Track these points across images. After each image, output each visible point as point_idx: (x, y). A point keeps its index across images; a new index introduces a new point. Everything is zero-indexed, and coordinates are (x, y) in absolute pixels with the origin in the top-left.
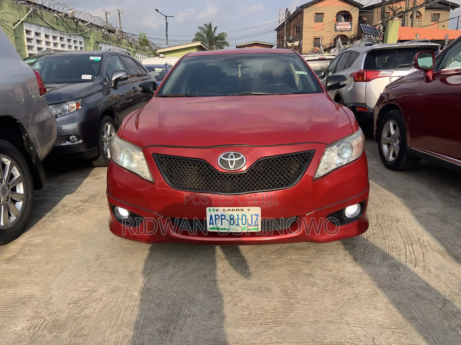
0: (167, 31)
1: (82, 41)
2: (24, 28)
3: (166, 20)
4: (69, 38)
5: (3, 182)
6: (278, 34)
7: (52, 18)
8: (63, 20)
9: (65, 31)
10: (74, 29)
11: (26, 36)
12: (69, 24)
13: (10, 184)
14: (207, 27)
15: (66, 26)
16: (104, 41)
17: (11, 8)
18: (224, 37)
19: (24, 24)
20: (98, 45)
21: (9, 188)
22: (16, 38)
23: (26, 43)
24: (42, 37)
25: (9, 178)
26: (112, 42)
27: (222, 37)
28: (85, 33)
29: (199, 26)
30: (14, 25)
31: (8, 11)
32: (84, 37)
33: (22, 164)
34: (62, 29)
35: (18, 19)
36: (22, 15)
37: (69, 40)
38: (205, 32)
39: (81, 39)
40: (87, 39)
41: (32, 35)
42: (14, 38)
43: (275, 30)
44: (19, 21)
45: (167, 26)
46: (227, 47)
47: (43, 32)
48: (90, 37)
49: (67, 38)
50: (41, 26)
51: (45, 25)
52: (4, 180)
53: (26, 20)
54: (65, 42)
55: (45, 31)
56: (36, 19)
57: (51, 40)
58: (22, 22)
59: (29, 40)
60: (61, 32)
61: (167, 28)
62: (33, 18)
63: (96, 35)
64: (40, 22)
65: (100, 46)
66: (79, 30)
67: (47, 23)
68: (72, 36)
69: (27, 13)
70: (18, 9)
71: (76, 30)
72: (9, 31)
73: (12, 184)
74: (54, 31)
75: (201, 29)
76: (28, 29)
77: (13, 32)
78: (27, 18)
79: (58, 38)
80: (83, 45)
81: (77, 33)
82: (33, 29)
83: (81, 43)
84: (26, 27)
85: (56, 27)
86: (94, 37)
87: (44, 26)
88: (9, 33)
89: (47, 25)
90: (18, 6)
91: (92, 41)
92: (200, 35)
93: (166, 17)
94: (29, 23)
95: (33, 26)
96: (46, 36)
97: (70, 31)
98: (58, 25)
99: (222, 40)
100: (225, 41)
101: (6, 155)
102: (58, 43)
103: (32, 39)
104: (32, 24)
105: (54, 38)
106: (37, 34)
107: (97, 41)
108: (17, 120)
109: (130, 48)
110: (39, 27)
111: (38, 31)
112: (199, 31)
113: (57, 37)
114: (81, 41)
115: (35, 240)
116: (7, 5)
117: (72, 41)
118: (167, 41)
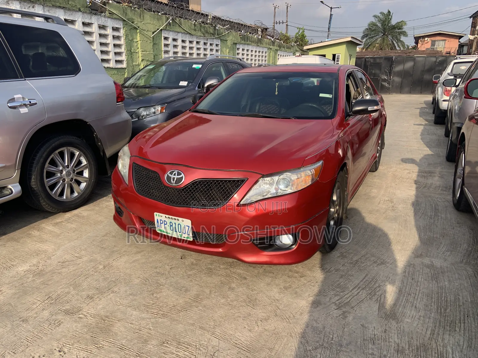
0: (330, 23)
1: (219, 43)
2: (163, 36)
3: (331, 12)
4: (206, 42)
5: (69, 167)
6: (472, 23)
7: (190, 24)
8: (201, 26)
9: (202, 35)
10: (211, 33)
11: (163, 42)
12: (207, 29)
13: (75, 169)
14: (383, 16)
15: (203, 30)
16: (243, 42)
17: (152, 19)
18: (402, 26)
19: (163, 32)
20: (236, 46)
21: (74, 173)
22: (154, 44)
23: (163, 49)
24: (179, 43)
25: (75, 165)
26: (251, 43)
27: (399, 26)
28: (223, 35)
29: (374, 14)
30: (153, 33)
31: (149, 21)
32: (221, 40)
33: (89, 156)
34: (199, 33)
35: (157, 28)
36: (161, 24)
37: (205, 44)
38: (380, 20)
39: (218, 42)
40: (223, 41)
41: (170, 41)
42: (152, 44)
43: (470, 17)
44: (158, 29)
45: (331, 18)
46: (405, 37)
47: (180, 37)
48: (228, 39)
49: (203, 41)
50: (178, 32)
51: (183, 31)
52: (71, 166)
53: (165, 28)
54: (201, 46)
55: (182, 37)
56: (174, 27)
57: (187, 44)
58: (161, 30)
59: (166, 45)
60: (197, 37)
61: (330, 20)
62: (172, 26)
63: (235, 37)
64: (179, 29)
65: (237, 47)
66: (216, 34)
67: (184, 30)
68: (209, 40)
69: (166, 22)
70: (158, 20)
71: (213, 34)
72: (149, 39)
73: (77, 170)
74: (192, 36)
75: (376, 17)
76: (166, 36)
77: (152, 40)
78: (165, 27)
79: (195, 43)
80: (219, 48)
81: (214, 36)
82: (171, 36)
83: (217, 45)
84: (164, 34)
85: (193, 32)
86: (232, 39)
87: (181, 32)
88: (148, 40)
89: (185, 31)
90: (158, 17)
91: (229, 43)
92: (373, 25)
93: (331, 8)
94: (168, 30)
95: (171, 33)
96: (183, 41)
97: (207, 35)
98: (195, 30)
99: (400, 29)
100: (404, 30)
101: (75, 147)
102: (194, 47)
103: (169, 44)
104: (170, 31)
105: (191, 42)
106: (174, 40)
107: (235, 42)
108: (87, 122)
109: (271, 47)
110: (176, 34)
111: (176, 37)
112: (374, 21)
113: (193, 41)
114: (217, 43)
115: (84, 213)
116: (149, 16)
117: (209, 44)
118: (328, 34)
